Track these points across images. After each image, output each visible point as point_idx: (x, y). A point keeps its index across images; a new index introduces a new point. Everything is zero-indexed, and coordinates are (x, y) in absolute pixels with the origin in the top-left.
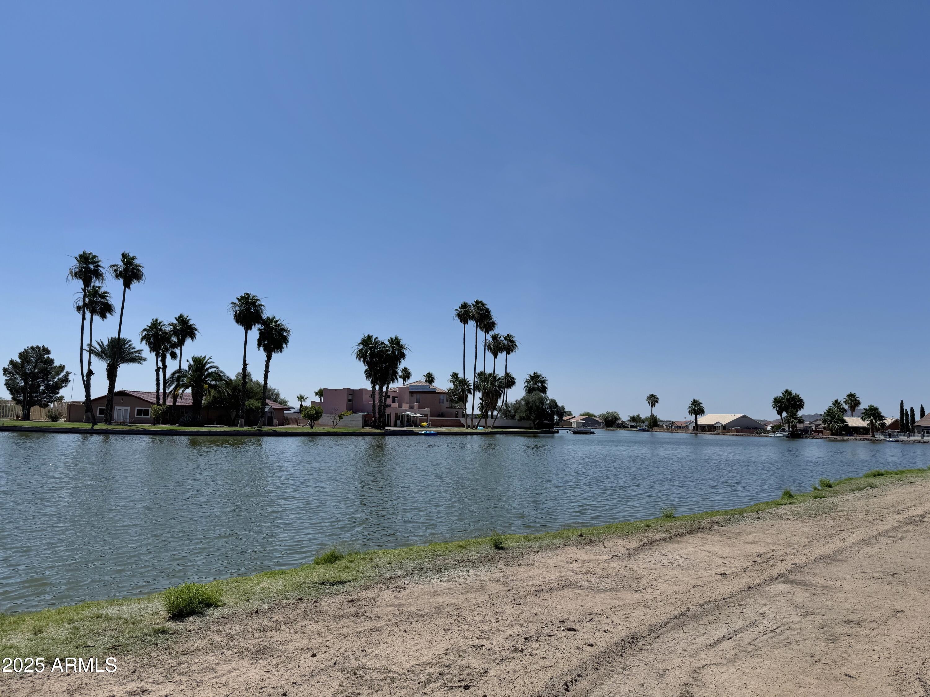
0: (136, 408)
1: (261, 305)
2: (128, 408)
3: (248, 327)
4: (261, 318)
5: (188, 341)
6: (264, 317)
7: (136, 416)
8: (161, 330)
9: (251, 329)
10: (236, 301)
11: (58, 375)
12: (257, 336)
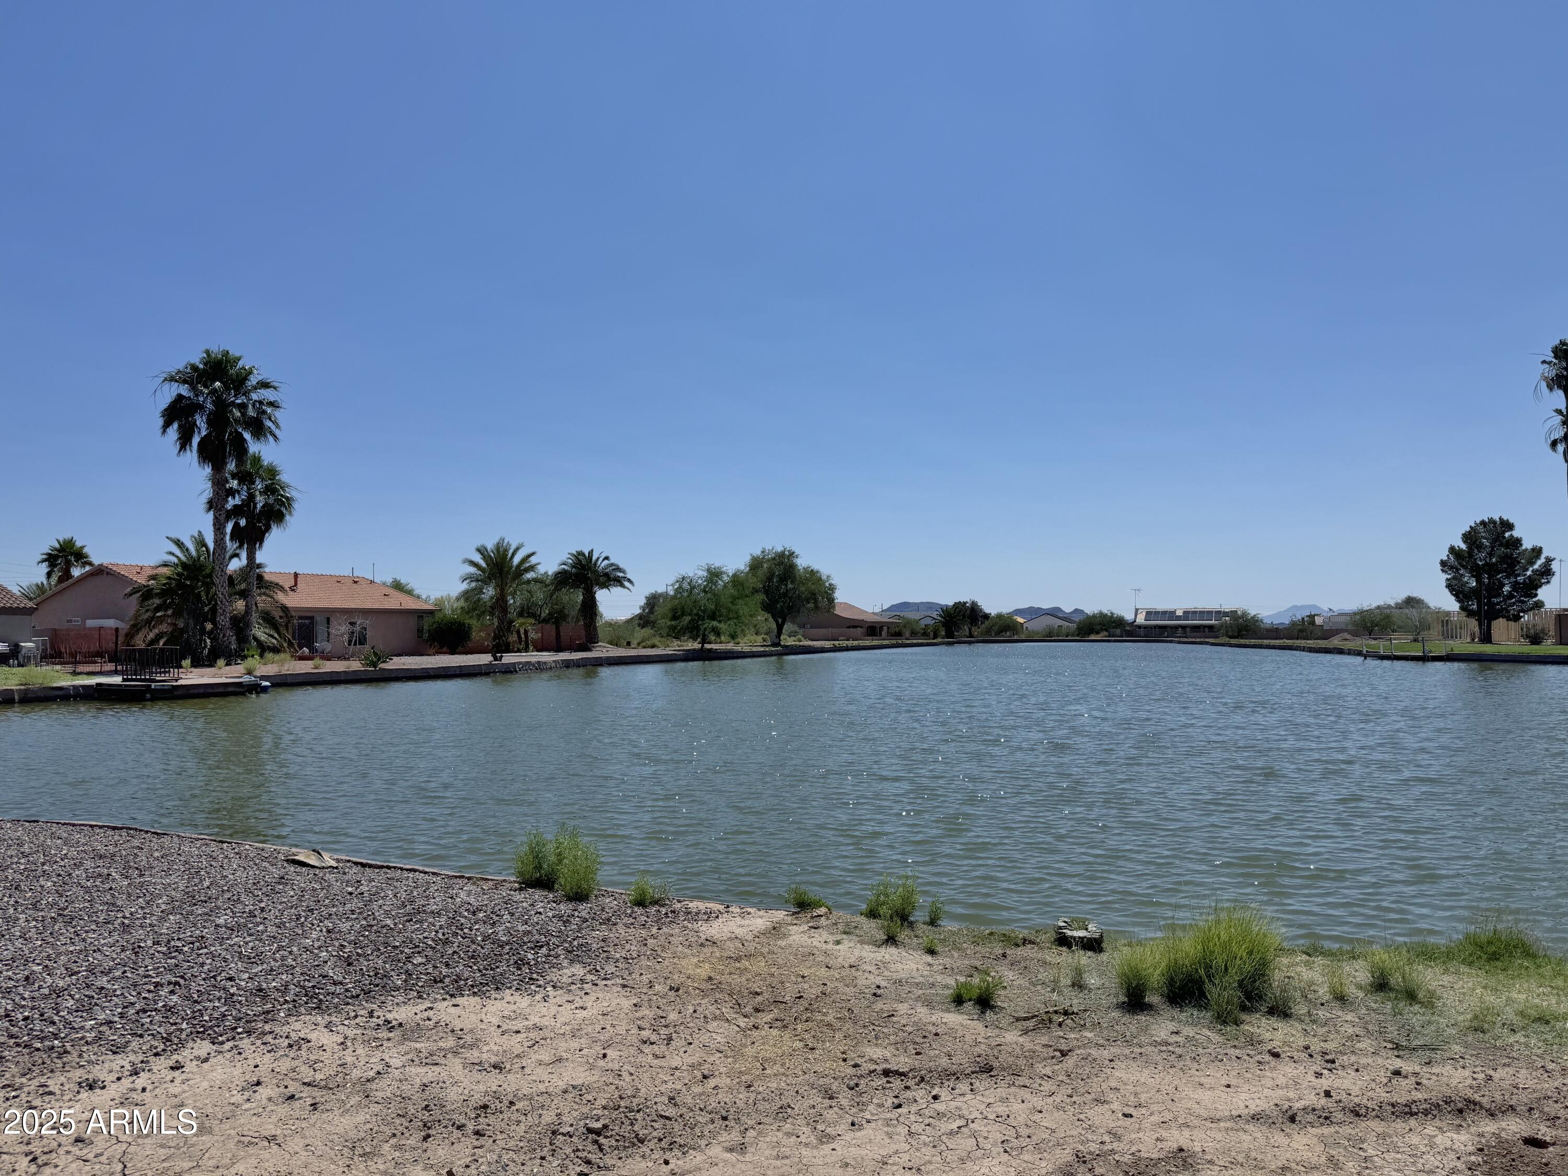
11: (1534, 563)
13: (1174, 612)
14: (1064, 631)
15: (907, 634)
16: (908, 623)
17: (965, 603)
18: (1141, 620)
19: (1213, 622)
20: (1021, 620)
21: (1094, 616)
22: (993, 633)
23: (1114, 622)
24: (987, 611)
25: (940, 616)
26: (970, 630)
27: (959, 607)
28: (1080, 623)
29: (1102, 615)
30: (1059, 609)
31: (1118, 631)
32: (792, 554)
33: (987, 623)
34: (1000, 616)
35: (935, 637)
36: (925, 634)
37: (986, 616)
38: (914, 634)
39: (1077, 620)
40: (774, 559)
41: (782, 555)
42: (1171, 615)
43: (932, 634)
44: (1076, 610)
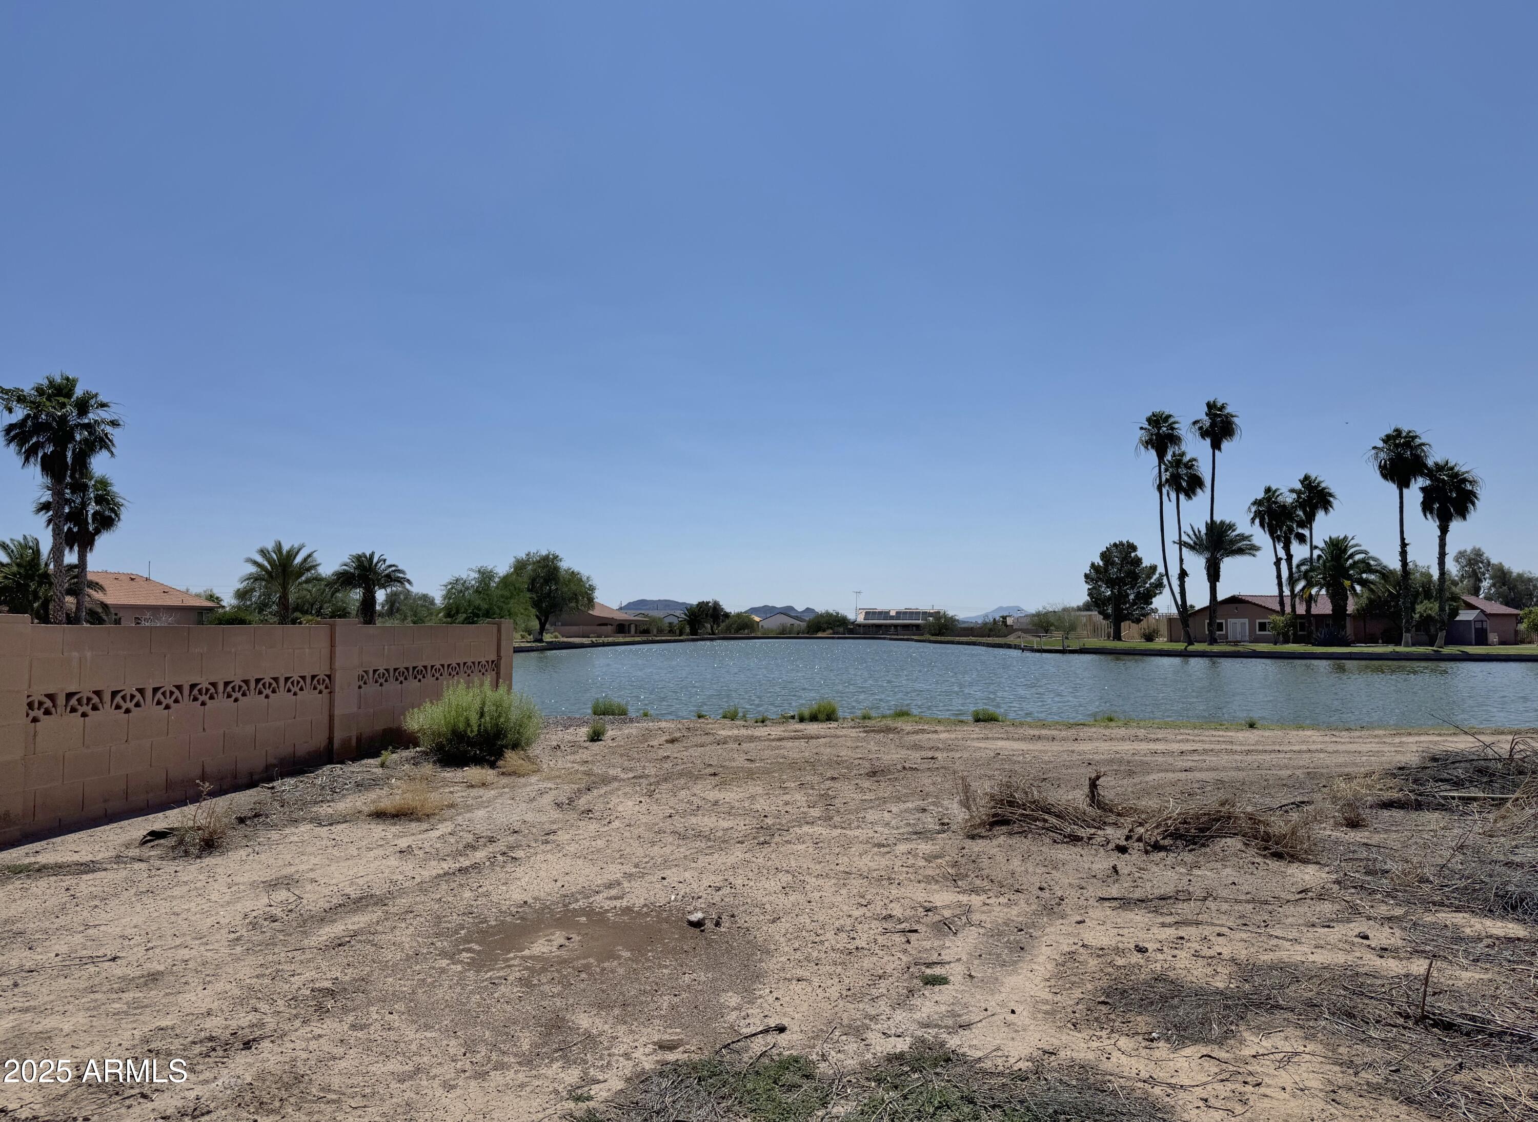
0: (1258, 621)
1: (1423, 444)
2: (1246, 621)
3: (1403, 484)
4: (1425, 466)
5: (1320, 515)
6: (1430, 462)
7: (1258, 633)
8: (1275, 503)
9: (1408, 486)
10: (1380, 444)
11: (1150, 578)
12: (1420, 497)
13: (888, 613)
14: (795, 629)
15: (655, 631)
16: (653, 621)
17: (708, 603)
18: (861, 619)
19: (920, 622)
20: (757, 619)
21: (822, 616)
22: (733, 631)
23: (839, 621)
24: (728, 610)
25: (686, 614)
26: (712, 627)
27: (702, 606)
28: (809, 622)
29: (828, 615)
30: (791, 608)
31: (841, 629)
32: (556, 557)
33: (727, 621)
34: (739, 615)
35: (680, 635)
36: (671, 632)
37: (727, 615)
38: (660, 631)
39: (807, 619)
40: (539, 562)
41: (546, 558)
42: (885, 614)
43: (678, 632)
44: (808, 609)
